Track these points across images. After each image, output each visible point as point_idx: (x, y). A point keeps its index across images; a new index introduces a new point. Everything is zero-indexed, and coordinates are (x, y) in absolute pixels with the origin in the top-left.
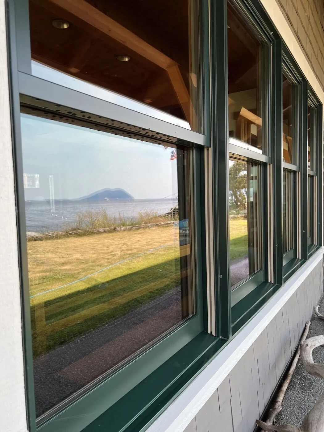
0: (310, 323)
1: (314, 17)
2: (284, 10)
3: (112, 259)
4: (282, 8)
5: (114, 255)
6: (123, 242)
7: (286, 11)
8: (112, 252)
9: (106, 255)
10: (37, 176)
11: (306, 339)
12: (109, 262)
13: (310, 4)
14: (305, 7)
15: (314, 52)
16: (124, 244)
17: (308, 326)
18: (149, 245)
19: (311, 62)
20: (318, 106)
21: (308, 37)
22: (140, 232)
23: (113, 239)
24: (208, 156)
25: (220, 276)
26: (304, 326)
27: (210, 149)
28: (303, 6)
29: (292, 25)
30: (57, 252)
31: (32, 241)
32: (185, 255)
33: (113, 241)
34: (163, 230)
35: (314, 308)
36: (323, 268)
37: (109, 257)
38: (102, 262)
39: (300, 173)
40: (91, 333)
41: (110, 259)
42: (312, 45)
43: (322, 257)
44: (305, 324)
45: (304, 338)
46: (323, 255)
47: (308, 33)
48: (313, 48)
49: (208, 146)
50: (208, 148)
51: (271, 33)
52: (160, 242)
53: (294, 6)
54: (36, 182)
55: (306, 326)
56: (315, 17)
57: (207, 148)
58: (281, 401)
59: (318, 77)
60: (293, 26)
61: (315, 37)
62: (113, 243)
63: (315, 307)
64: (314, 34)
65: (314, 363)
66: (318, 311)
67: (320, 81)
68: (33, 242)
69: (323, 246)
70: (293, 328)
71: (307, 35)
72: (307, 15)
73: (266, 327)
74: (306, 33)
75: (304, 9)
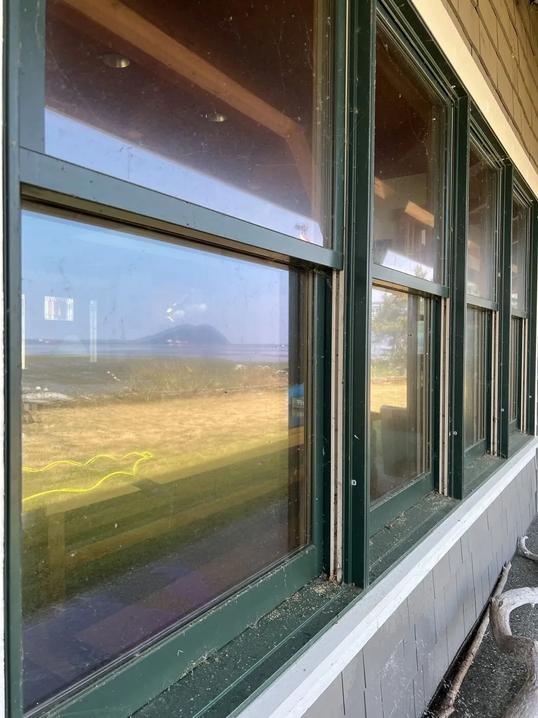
0: (510, 566)
1: (527, 60)
2: (476, 50)
3: (187, 443)
4: (472, 47)
5: (191, 437)
6: (207, 415)
7: (479, 52)
8: (188, 430)
9: (178, 436)
10: (70, 301)
11: (502, 593)
12: (181, 448)
13: (520, 39)
14: (512, 45)
15: (526, 117)
16: (209, 419)
17: (507, 570)
18: (249, 421)
19: (520, 134)
20: (531, 205)
21: (516, 92)
22: (235, 398)
23: (190, 409)
24: (339, 284)
25: (352, 482)
26: (501, 570)
27: (342, 273)
28: (508, 42)
29: (488, 75)
30: (97, 428)
31: (58, 408)
32: (297, 445)
33: (191, 413)
34: (275, 396)
35: (519, 540)
36: (536, 471)
37: (182, 440)
38: (171, 446)
39: (498, 313)
40: (143, 568)
41: (184, 443)
42: (522, 107)
43: (534, 454)
44: (503, 567)
45: (500, 590)
46: (537, 449)
47: (515, 87)
48: (524, 110)
49: (339, 268)
50: (339, 271)
51: (452, 87)
52: (269, 418)
53: (492, 43)
54: (68, 311)
55: (503, 570)
56: (529, 60)
57: (337, 271)
58: (454, 697)
59: (532, 157)
60: (490, 75)
61: (528, 92)
62: (190, 415)
63: (520, 538)
64: (526, 88)
65: (511, 634)
66: (526, 546)
67: (536, 164)
68: (58, 410)
69: (537, 435)
70: (480, 573)
71: (515, 90)
72: (515, 58)
73: (431, 569)
74: (513, 87)
75: (511, 48)
